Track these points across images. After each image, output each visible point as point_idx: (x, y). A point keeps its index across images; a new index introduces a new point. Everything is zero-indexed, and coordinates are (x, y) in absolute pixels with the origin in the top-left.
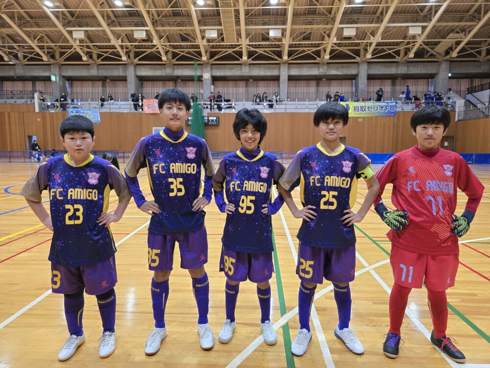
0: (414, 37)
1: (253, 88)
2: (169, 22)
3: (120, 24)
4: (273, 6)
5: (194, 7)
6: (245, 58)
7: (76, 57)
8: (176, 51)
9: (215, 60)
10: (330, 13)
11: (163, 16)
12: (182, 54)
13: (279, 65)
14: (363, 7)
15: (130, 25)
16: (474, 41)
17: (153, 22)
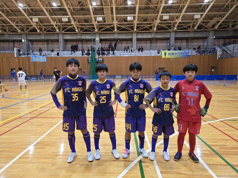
0: (197, 19)
1: (119, 45)
2: (79, 13)
3: (55, 14)
4: (129, 5)
5: (91, 6)
6: (116, 30)
7: (34, 30)
8: (82, 27)
9: (101, 31)
10: (156, 9)
11: (76, 10)
12: (85, 28)
13: (132, 33)
14: (172, 5)
15: (60, 15)
16: (226, 21)
17: (71, 13)
